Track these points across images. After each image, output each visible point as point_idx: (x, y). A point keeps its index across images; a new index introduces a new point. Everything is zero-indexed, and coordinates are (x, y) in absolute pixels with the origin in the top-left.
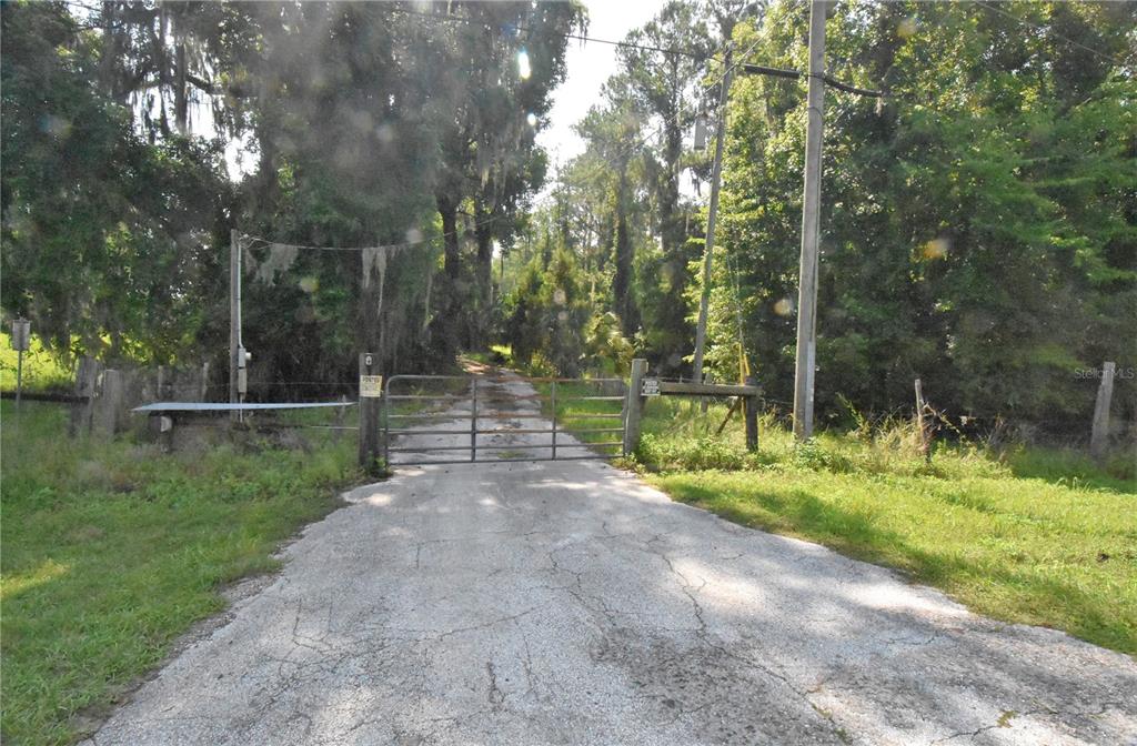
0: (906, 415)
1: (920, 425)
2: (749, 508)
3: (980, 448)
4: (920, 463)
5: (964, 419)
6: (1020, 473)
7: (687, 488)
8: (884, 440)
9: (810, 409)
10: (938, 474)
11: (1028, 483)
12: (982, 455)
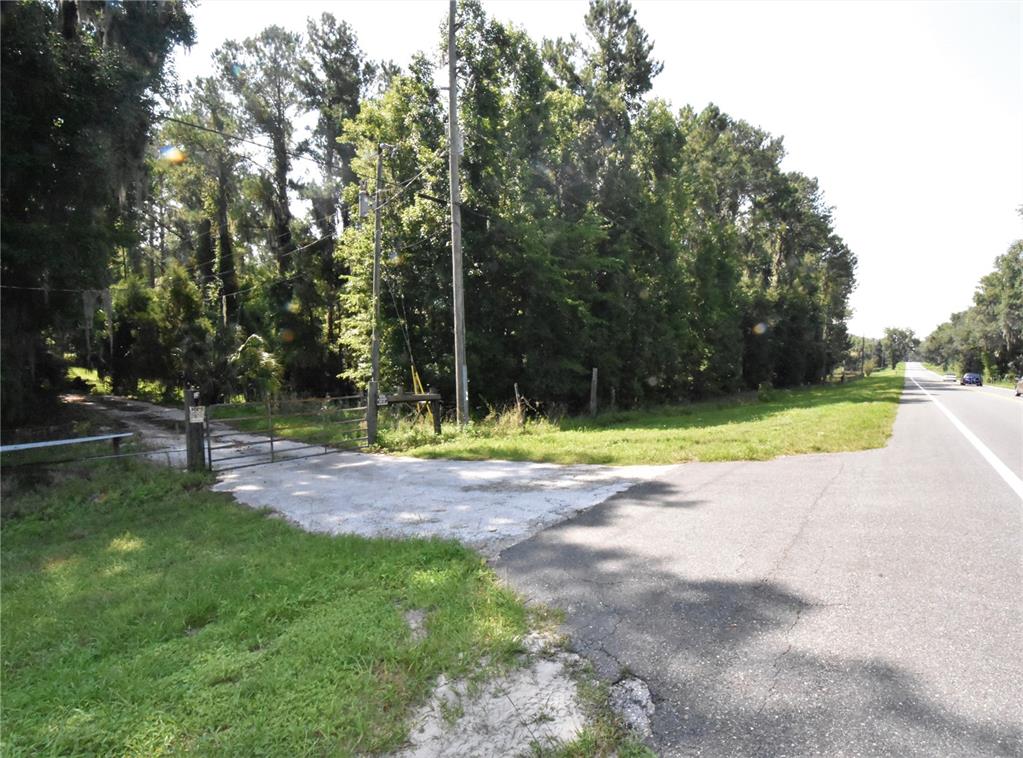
0: (512, 405)
1: (519, 408)
2: (465, 455)
3: (545, 418)
4: (521, 430)
5: (537, 403)
6: (563, 429)
7: (430, 454)
8: (503, 419)
9: (466, 405)
10: (529, 433)
11: (567, 432)
12: (547, 422)
